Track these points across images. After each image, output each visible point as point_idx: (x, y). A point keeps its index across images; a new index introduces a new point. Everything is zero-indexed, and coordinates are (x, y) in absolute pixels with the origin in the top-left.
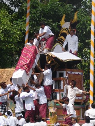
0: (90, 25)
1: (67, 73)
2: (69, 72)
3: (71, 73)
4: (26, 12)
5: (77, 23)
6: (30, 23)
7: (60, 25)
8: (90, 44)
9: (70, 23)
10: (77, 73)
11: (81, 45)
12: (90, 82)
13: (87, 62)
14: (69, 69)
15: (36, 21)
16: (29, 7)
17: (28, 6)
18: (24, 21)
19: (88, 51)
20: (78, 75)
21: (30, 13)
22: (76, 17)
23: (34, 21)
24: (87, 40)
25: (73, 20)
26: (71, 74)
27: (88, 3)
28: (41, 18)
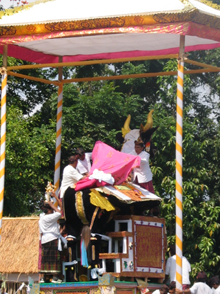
0: (175, 134)
1: (134, 223)
2: (138, 222)
3: (142, 223)
4: (56, 111)
6: (62, 132)
7: (121, 134)
8: (175, 170)
9: (140, 132)
10: (152, 224)
11: (157, 172)
12: (175, 240)
13: (170, 202)
14: (138, 217)
15: (75, 127)
16: (61, 101)
17: (59, 101)
18: (52, 128)
19: (172, 182)
20: (156, 227)
21: (64, 113)
23: (72, 127)
24: (168, 163)
26: (141, 225)
27: (169, 94)
28: (83, 122)
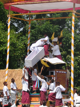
0: (71, 39)
1: (56, 72)
2: (57, 72)
3: (59, 72)
4: (28, 31)
5: (62, 38)
6: (30, 38)
7: (51, 39)
8: (71, 53)
9: (58, 38)
10: (63, 72)
11: (65, 53)
12: (71, 78)
13: (69, 64)
14: (57, 70)
15: (35, 37)
17: (29, 27)
18: (26, 37)
19: (70, 57)
20: (64, 73)
21: (31, 32)
22: (61, 34)
23: (34, 37)
24: (69, 50)
25: (59, 36)
26: (59, 73)
28: (38, 35)
